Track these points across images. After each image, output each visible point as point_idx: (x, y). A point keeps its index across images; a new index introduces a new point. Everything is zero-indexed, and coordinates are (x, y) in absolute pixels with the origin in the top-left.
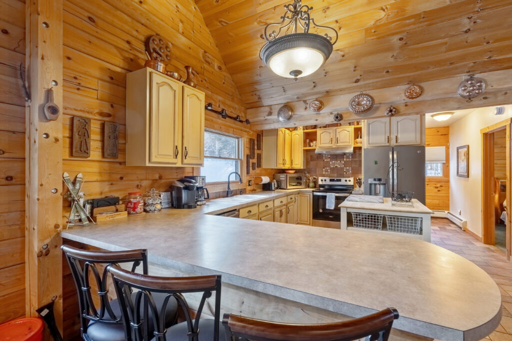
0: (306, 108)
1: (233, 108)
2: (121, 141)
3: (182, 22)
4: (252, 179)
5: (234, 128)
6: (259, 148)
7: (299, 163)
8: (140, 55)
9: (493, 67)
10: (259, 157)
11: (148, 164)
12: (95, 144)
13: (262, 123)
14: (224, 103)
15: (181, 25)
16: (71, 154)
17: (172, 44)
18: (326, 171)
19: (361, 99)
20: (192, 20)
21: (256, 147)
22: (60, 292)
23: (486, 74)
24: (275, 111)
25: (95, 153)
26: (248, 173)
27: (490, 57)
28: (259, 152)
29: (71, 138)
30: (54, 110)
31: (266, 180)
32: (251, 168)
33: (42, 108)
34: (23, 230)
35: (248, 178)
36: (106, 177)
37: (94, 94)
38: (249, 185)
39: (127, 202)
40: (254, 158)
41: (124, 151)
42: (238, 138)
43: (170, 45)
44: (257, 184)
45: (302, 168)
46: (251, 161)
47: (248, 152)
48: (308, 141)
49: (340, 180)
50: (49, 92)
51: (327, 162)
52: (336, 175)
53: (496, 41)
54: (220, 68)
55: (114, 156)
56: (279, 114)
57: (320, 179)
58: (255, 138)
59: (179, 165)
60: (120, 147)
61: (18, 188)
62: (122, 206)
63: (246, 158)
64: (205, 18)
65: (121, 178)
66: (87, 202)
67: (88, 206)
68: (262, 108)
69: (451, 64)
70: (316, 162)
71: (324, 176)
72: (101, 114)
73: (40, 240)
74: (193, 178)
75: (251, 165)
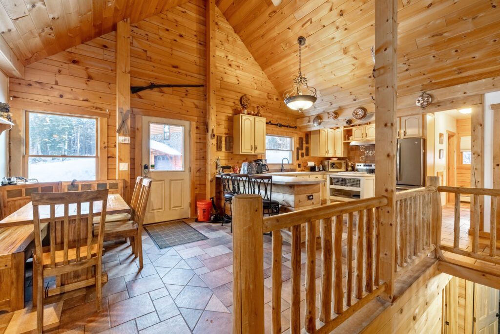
0: (329, 118)
1: (286, 120)
2: (232, 144)
3: (256, 83)
4: (301, 163)
5: (287, 132)
6: (307, 143)
7: (340, 153)
8: (238, 106)
9: (437, 87)
10: (307, 149)
11: (241, 153)
12: (223, 146)
13: (306, 127)
14: (280, 119)
15: (255, 85)
16: (217, 150)
17: (252, 96)
18: (362, 158)
19: (358, 111)
20: (261, 80)
21: (304, 142)
22: (215, 195)
23: (433, 91)
24: (312, 120)
25: (224, 149)
26: (298, 159)
27: (431, 82)
28: (307, 145)
29: (217, 144)
30: (214, 136)
31: (311, 164)
32: (300, 157)
33: (211, 135)
34: (206, 174)
35: (298, 162)
36: (227, 158)
37: (223, 127)
38: (299, 167)
39: (233, 168)
40: (302, 149)
41: (232, 148)
42: (291, 138)
43: (250, 97)
44: (305, 167)
45: (342, 156)
46: (300, 152)
47: (298, 146)
48: (347, 136)
49: (371, 166)
50: (213, 130)
51: (362, 151)
52: (369, 162)
53: (429, 72)
54: (277, 99)
55: (229, 150)
56: (314, 122)
57: (357, 164)
58: (304, 136)
59: (253, 153)
60: (231, 146)
61: (205, 160)
62: (232, 170)
63: (296, 150)
64: (268, 76)
65: (232, 159)
66: (221, 167)
67: (222, 169)
68: (305, 118)
69: (408, 87)
70: (354, 152)
71: (360, 162)
72: (226, 134)
73: (211, 176)
74: (261, 160)
75: (300, 154)
